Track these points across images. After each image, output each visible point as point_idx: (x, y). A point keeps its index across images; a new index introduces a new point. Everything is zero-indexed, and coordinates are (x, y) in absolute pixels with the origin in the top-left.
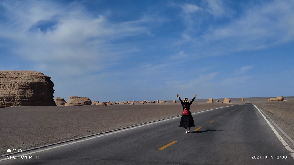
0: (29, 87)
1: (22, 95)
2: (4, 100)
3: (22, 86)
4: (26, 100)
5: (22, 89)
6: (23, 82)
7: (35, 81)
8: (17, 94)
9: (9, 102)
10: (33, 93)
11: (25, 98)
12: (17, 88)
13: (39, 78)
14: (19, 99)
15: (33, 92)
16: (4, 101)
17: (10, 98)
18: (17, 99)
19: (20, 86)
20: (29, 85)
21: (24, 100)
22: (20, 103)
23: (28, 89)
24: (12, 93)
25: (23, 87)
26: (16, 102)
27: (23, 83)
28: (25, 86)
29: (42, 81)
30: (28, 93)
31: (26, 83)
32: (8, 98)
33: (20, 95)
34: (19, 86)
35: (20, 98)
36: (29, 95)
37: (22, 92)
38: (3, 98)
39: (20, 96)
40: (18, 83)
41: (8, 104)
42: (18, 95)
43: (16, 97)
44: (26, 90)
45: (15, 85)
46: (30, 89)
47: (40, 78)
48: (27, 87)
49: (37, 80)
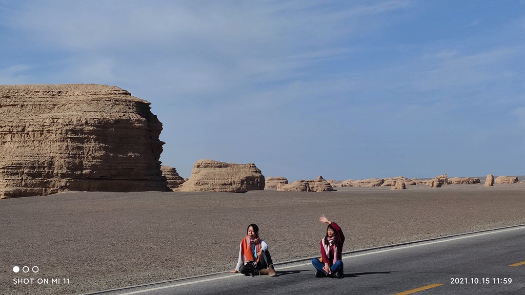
0: (91, 133)
1: (72, 157)
2: (23, 173)
3: (74, 131)
5: (73, 140)
6: (75, 120)
7: (107, 116)
8: (58, 155)
9: (38, 180)
11: (81, 167)
12: (58, 137)
13: (119, 104)
14: (65, 171)
16: (25, 177)
17: (39, 167)
19: (67, 130)
20: (91, 128)
21: (79, 172)
22: (68, 184)
23: (89, 140)
24: (44, 152)
25: (76, 134)
26: (55, 179)
28: (82, 131)
29: (128, 116)
30: (91, 153)
32: (33, 168)
33: (68, 157)
34: (64, 132)
35: (68, 168)
38: (20, 168)
40: (60, 121)
41: (35, 185)
42: (61, 158)
43: (56, 163)
44: (83, 143)
45: (54, 128)
47: (121, 107)
49: (114, 114)
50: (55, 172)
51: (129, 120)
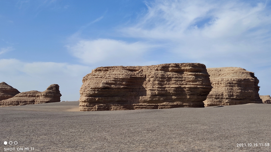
0: (235, 84)
1: (230, 92)
2: (213, 98)
4: (234, 97)
5: (230, 86)
7: (240, 78)
8: (224, 91)
9: (218, 100)
10: (240, 91)
11: (233, 95)
12: (224, 85)
13: (244, 74)
15: (241, 89)
17: (218, 96)
18: (226, 97)
20: (236, 82)
21: (232, 97)
22: (229, 101)
23: (235, 86)
24: (220, 90)
25: (231, 84)
26: (224, 100)
27: (230, 80)
28: (232, 83)
29: (248, 77)
30: (236, 91)
31: (233, 80)
32: (217, 96)
33: (228, 92)
34: (226, 83)
35: (228, 96)
36: (237, 92)
37: (230, 89)
38: (212, 96)
39: (229, 94)
40: (224, 80)
41: (217, 102)
42: (226, 92)
43: (224, 94)
44: (233, 87)
45: (222, 82)
46: (237, 86)
48: (234, 84)
49: (243, 77)
50: (224, 97)
51: (248, 79)
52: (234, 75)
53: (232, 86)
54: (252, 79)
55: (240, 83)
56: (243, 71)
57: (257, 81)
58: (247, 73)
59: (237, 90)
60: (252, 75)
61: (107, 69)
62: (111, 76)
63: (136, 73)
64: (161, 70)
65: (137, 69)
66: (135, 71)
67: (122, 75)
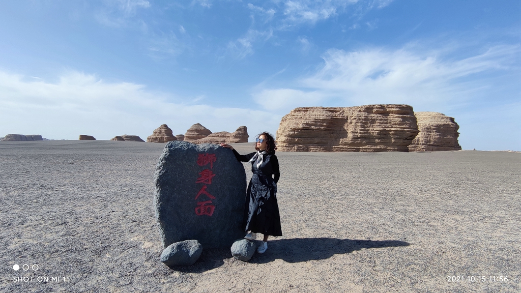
4: (431, 143)
10: (438, 136)
15: (439, 135)
18: (422, 143)
27: (428, 126)
36: (435, 138)
37: (427, 135)
39: (425, 140)
46: (435, 132)
52: (432, 120)
53: (430, 132)
54: (453, 125)
55: (438, 128)
56: (442, 116)
57: (457, 127)
58: (447, 118)
59: (434, 136)
60: (452, 120)
61: (306, 110)
62: (311, 117)
63: (337, 114)
64: (364, 111)
65: (337, 110)
66: (336, 112)
67: (322, 115)
